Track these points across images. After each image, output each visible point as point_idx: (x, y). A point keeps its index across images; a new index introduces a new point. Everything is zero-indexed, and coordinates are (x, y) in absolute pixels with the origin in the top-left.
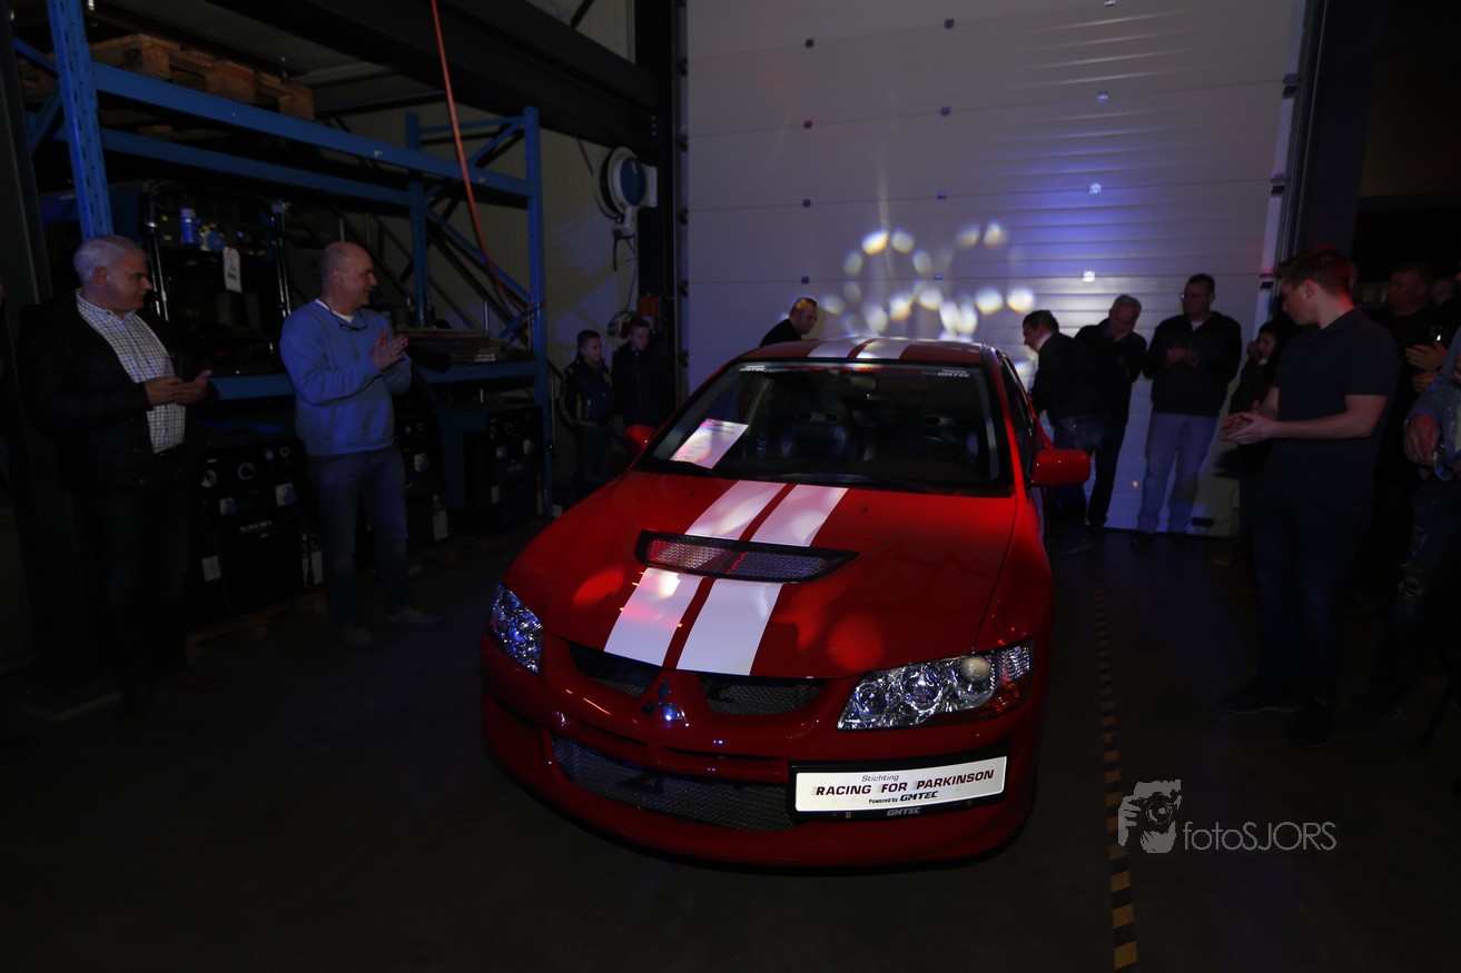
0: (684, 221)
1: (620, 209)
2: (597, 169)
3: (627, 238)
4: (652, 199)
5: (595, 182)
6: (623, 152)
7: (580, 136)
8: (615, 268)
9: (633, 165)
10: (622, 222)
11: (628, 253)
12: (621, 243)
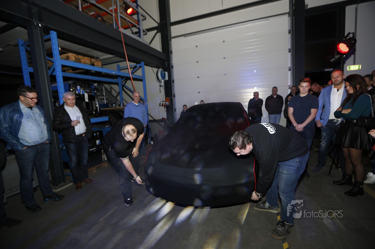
0: (173, 82)
1: (161, 81)
2: (156, 73)
3: (162, 86)
4: (167, 78)
5: (155, 76)
6: (161, 69)
7: (152, 67)
8: (160, 92)
9: (163, 72)
10: (161, 83)
11: (163, 89)
12: (161, 87)
